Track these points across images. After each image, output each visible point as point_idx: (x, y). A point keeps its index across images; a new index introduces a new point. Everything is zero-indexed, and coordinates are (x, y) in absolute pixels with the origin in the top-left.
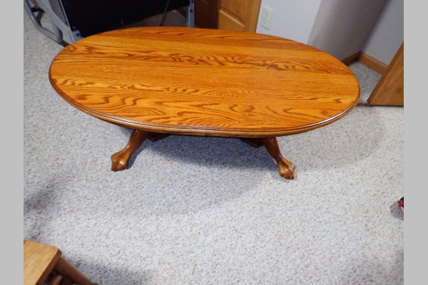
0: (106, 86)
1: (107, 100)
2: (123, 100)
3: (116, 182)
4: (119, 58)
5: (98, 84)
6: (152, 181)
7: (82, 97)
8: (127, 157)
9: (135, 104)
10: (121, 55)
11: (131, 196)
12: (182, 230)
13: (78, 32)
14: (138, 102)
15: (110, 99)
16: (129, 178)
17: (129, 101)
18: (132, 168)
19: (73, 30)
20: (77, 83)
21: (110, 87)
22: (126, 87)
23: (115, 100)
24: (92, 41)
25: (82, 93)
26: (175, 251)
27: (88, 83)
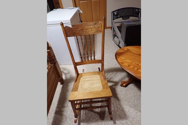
0: (130, 62)
1: (129, 66)
2: (134, 68)
3: (120, 89)
4: (136, 54)
5: (128, 61)
6: (132, 95)
7: (122, 63)
8: (126, 84)
9: (137, 70)
10: (137, 54)
11: (124, 96)
12: (137, 116)
13: (126, 44)
14: (139, 69)
15: (130, 66)
16: (125, 90)
17: (136, 69)
18: (126, 88)
19: (125, 43)
20: (122, 59)
21: (131, 62)
22: (136, 64)
23: (131, 67)
24: (129, 48)
25: (123, 62)
26: (132, 122)
27: (125, 59)
